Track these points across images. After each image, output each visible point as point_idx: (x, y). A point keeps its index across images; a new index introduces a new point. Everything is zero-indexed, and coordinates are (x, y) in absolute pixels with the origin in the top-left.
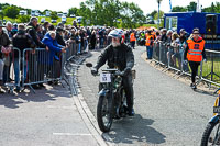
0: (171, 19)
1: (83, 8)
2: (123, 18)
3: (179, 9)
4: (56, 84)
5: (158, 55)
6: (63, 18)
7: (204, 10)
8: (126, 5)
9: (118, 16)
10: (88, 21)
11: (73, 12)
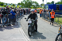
0: (47, 6)
1: (22, 3)
2: (33, 6)
3: (49, 3)
4: (14, 24)
5: (43, 16)
6: (16, 6)
7: (56, 3)
8: (34, 2)
9: (32, 5)
10: (23, 7)
11: (19, 4)
